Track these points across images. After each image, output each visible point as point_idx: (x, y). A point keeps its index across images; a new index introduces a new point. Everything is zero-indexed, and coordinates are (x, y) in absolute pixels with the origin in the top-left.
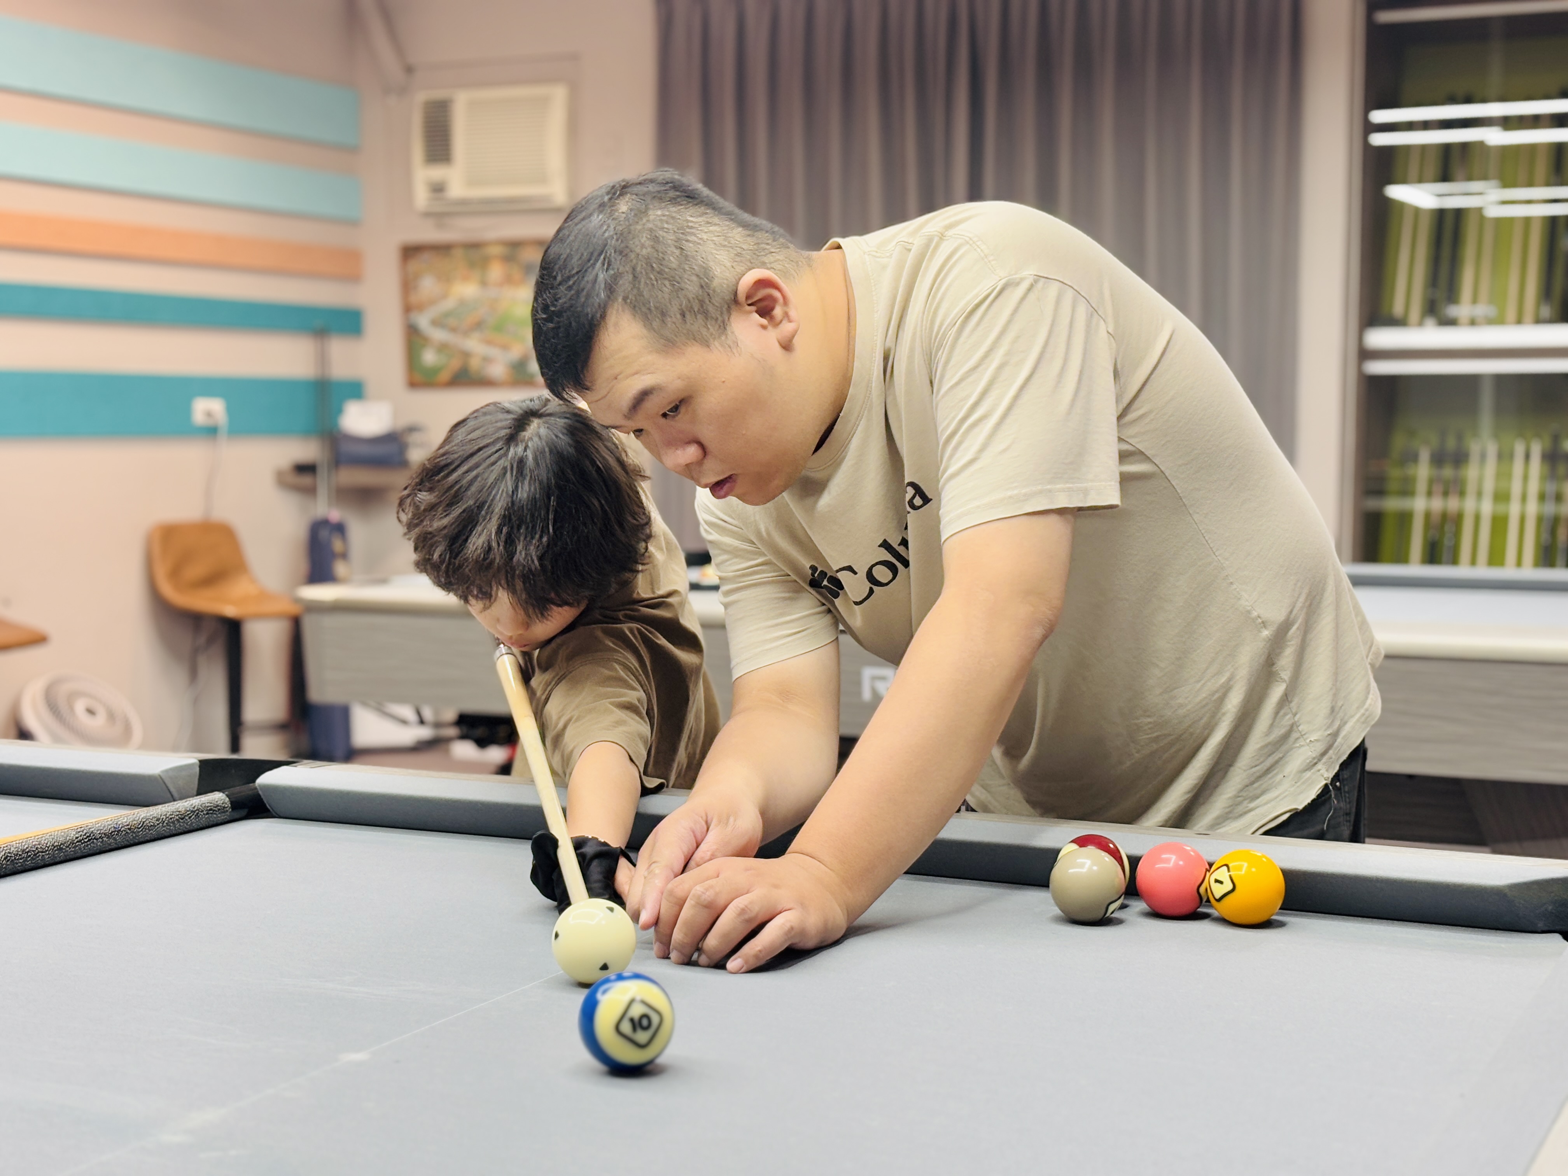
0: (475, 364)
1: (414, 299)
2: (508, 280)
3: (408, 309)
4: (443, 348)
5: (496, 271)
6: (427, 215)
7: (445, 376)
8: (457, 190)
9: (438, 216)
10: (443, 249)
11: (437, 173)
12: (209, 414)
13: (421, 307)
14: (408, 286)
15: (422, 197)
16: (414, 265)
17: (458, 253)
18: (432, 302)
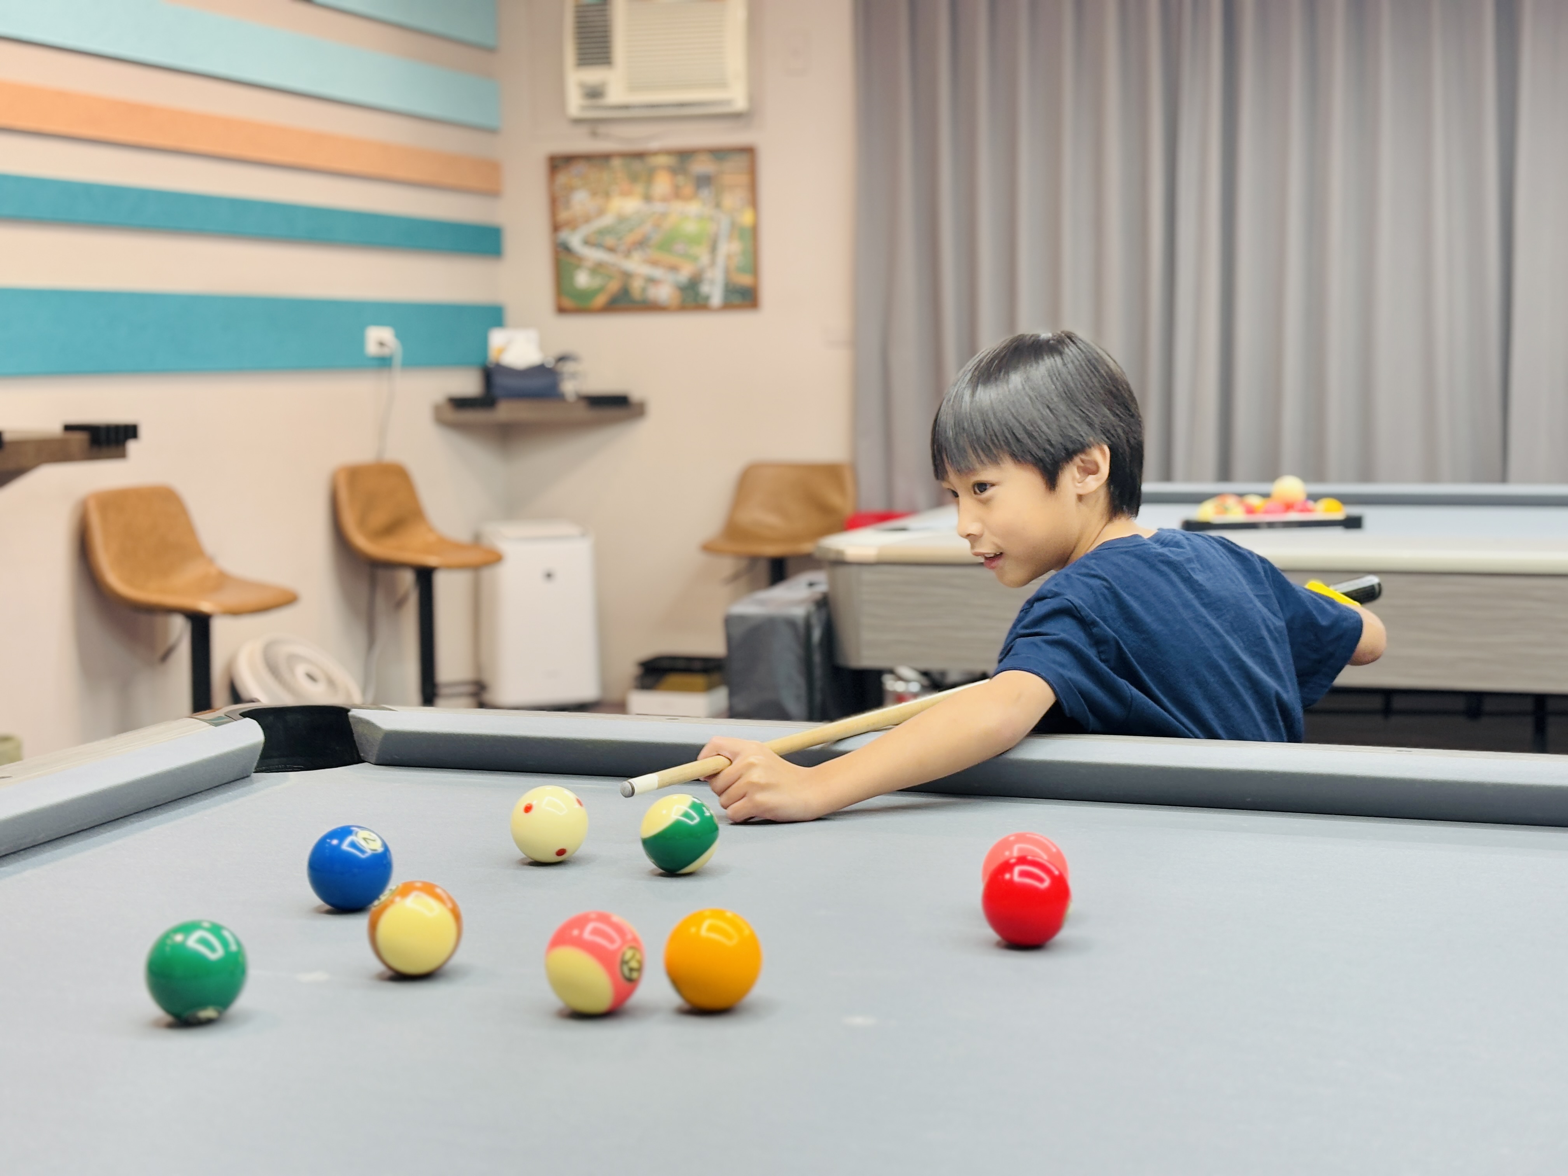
0: (636, 285)
1: (563, 215)
2: (677, 194)
3: (556, 228)
4: (597, 269)
5: (662, 184)
6: (577, 121)
7: (601, 300)
8: (616, 94)
9: (592, 125)
10: (602, 159)
11: (593, 75)
12: (382, 344)
13: (573, 225)
14: (555, 202)
15: (575, 103)
16: (562, 178)
17: (616, 163)
18: (587, 220)
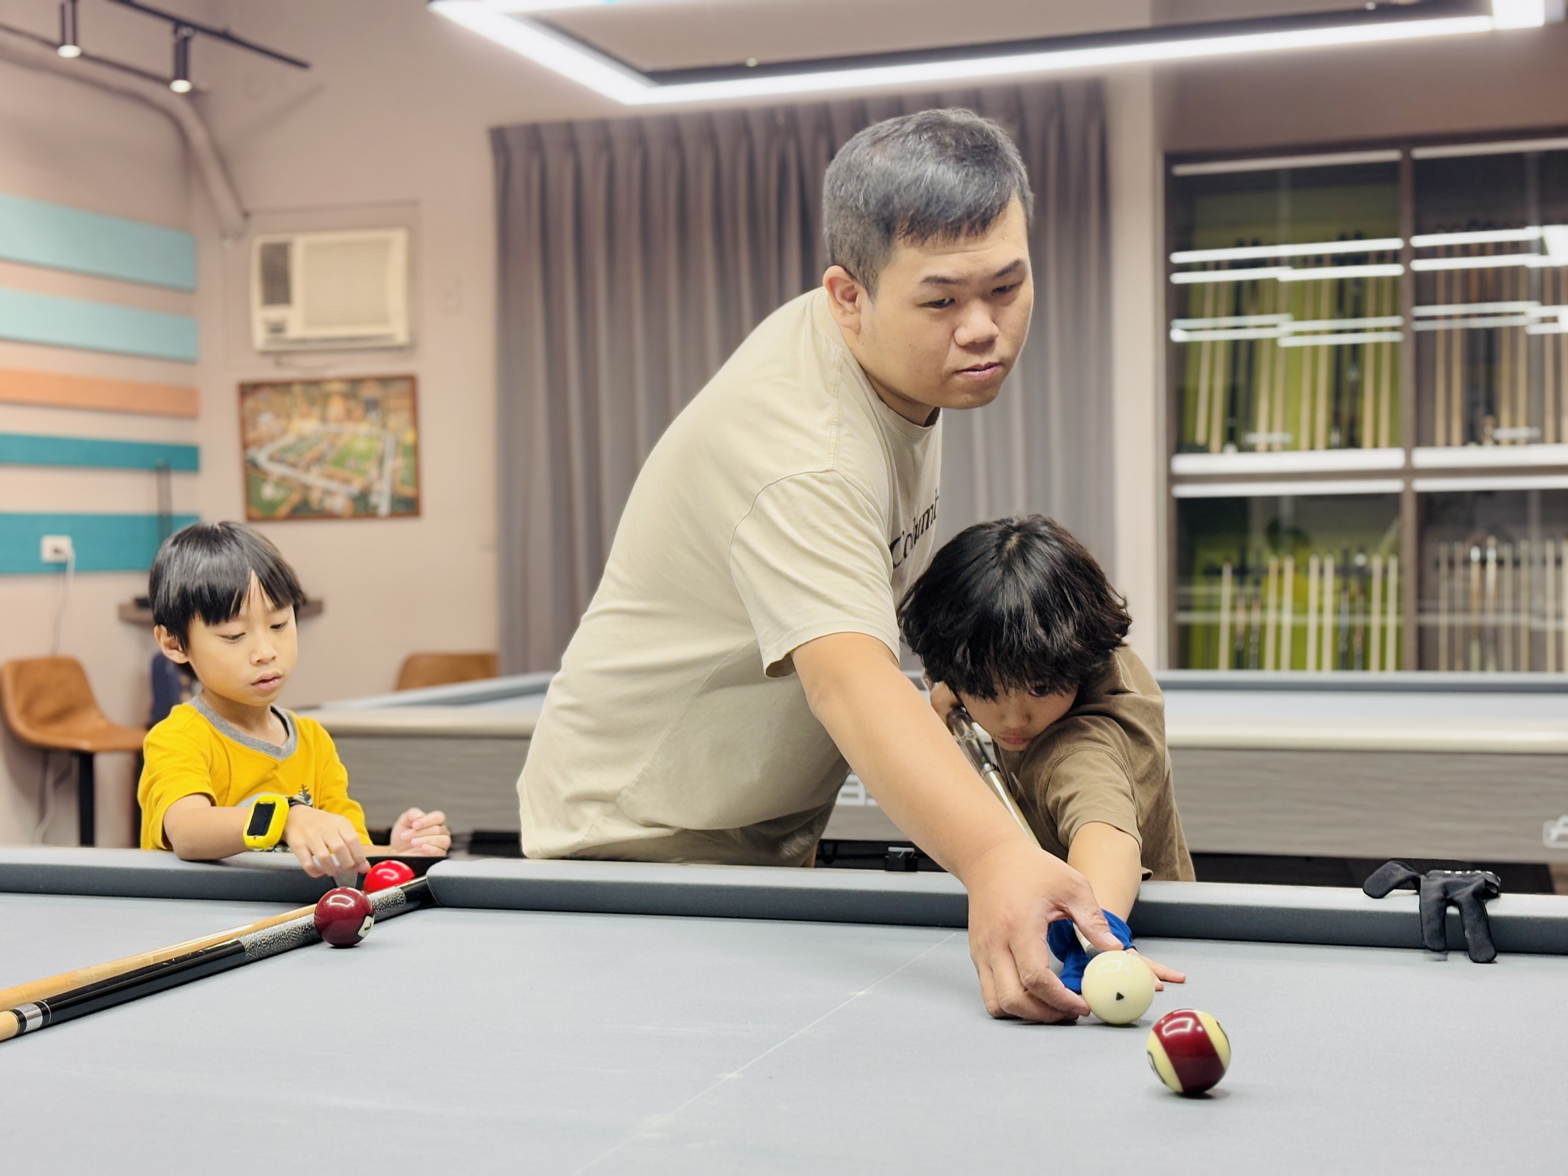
0: (315, 496)
1: (252, 435)
2: (349, 415)
3: (245, 445)
4: (282, 482)
5: (336, 407)
6: (265, 353)
7: (284, 510)
8: (296, 329)
9: (277, 356)
10: (283, 386)
11: (276, 313)
12: (57, 551)
13: (260, 443)
14: (245, 423)
15: (260, 337)
16: (250, 403)
17: (297, 389)
18: (272, 438)
